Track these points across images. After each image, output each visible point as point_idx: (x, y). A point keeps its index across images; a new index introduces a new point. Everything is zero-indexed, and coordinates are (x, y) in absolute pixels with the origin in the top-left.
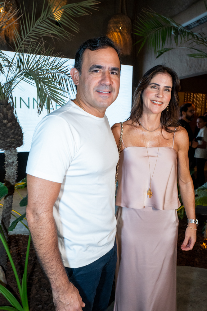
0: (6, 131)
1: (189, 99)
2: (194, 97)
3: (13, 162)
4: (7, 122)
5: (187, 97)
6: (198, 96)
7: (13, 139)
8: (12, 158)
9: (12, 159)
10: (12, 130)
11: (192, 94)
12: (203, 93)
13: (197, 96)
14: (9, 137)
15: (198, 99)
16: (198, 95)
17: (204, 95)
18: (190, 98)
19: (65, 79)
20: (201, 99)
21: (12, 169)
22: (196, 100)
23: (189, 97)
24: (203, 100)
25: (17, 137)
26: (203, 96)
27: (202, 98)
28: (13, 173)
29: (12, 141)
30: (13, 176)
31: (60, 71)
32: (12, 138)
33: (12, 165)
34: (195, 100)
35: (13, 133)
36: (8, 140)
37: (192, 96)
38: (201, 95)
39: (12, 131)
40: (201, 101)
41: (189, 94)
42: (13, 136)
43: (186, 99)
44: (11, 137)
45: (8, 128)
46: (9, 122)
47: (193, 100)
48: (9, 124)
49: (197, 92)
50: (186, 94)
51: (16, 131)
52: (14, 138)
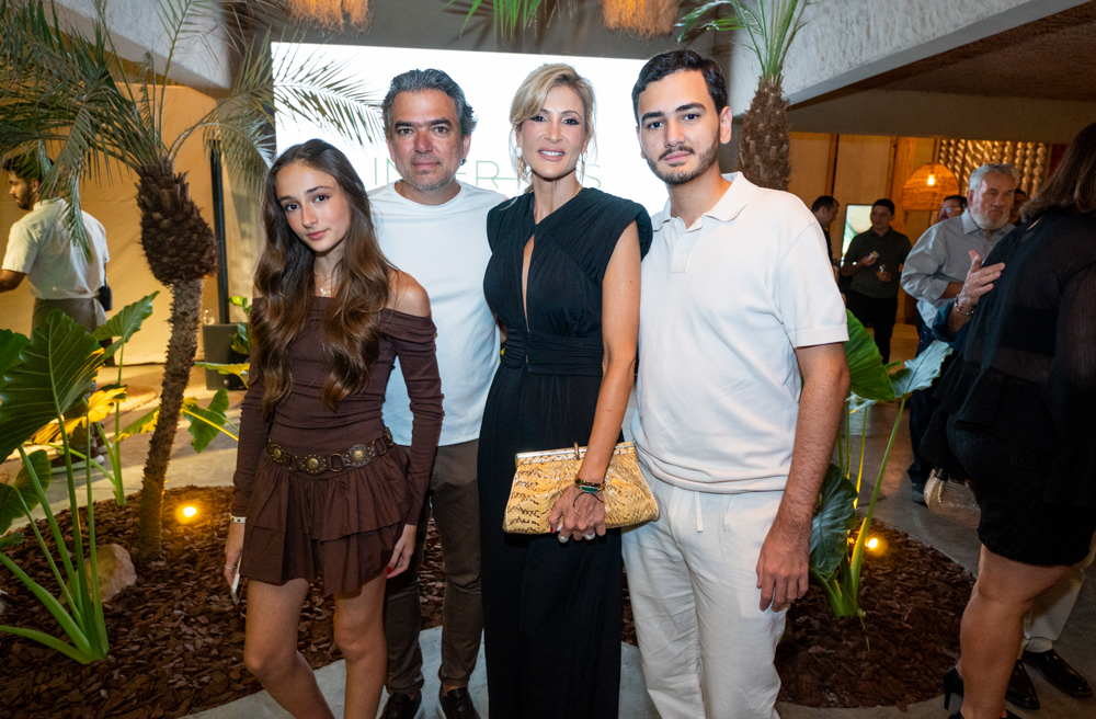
0: (159, 237)
1: (951, 157)
2: (966, 150)
3: (185, 314)
4: (161, 217)
5: (948, 151)
6: (978, 146)
7: (175, 259)
8: (185, 302)
9: (184, 305)
10: (171, 236)
11: (963, 141)
12: (992, 140)
13: (975, 148)
14: (164, 253)
15: (979, 156)
16: (981, 144)
17: (996, 143)
18: (956, 154)
19: (346, 109)
20: (987, 156)
21: (183, 329)
22: (974, 158)
23: (951, 150)
24: (991, 159)
25: (184, 253)
26: (994, 146)
27: (992, 154)
28: (183, 339)
29: (173, 262)
30: (184, 345)
31: (328, 86)
32: (172, 256)
33: (184, 320)
34: (968, 158)
35: (174, 244)
36: (165, 260)
37: (962, 147)
38: (989, 143)
39: (171, 239)
40: (987, 161)
41: (953, 142)
42: (173, 251)
43: (942, 155)
44: (170, 253)
45: (162, 231)
46: (166, 218)
47: (964, 160)
48: (166, 222)
49: (979, 137)
50: (944, 142)
51: (182, 239)
52: (176, 256)
